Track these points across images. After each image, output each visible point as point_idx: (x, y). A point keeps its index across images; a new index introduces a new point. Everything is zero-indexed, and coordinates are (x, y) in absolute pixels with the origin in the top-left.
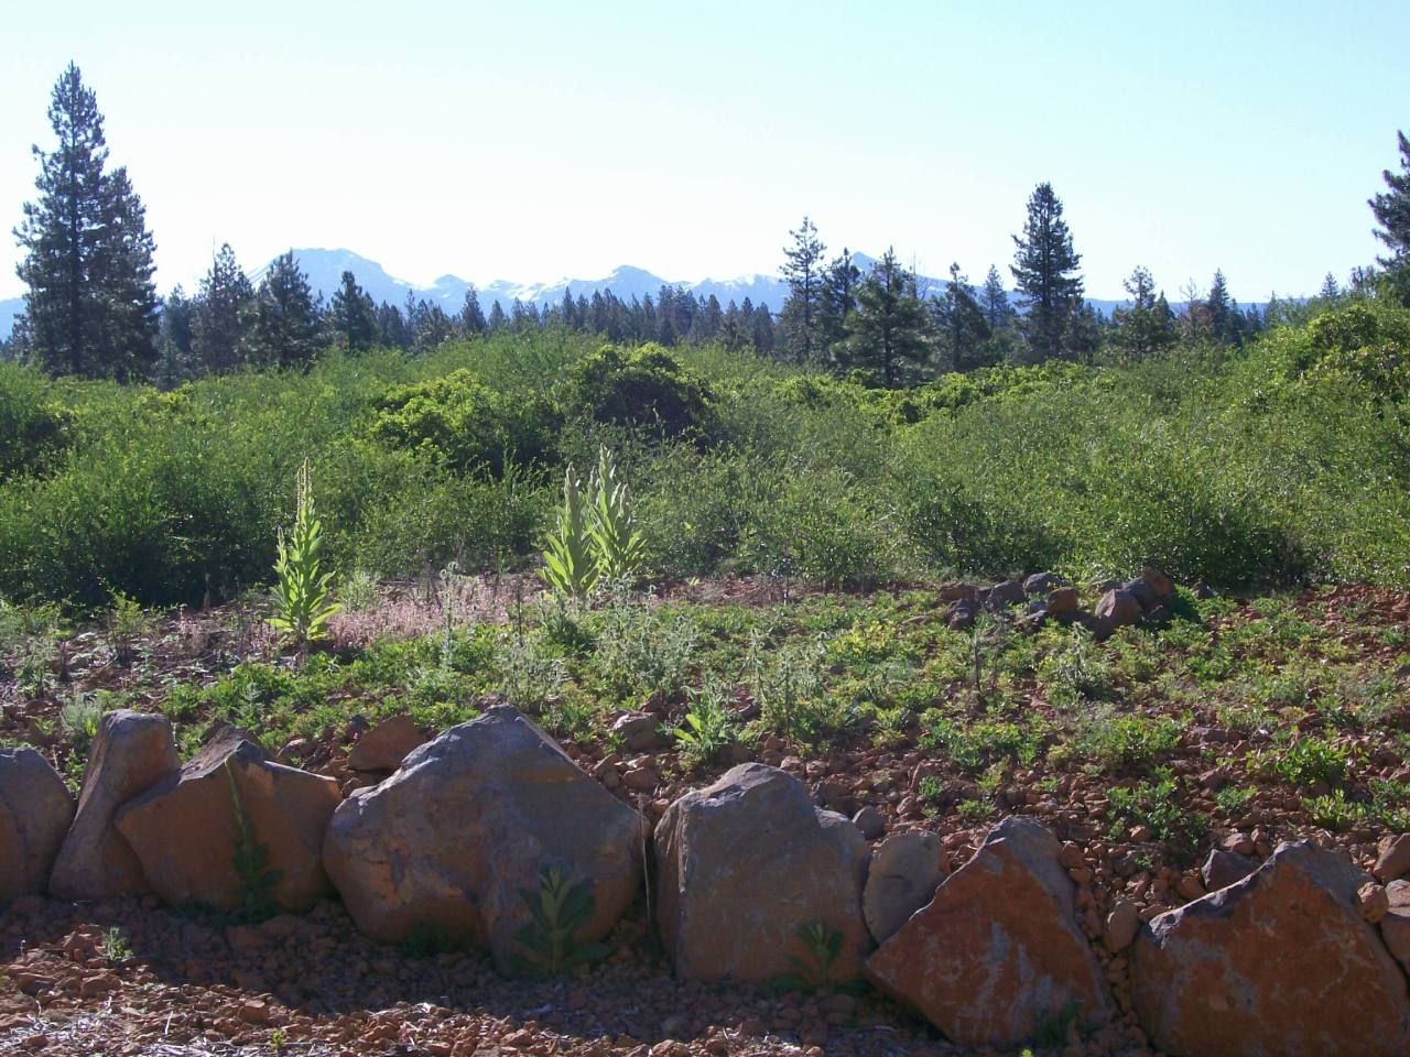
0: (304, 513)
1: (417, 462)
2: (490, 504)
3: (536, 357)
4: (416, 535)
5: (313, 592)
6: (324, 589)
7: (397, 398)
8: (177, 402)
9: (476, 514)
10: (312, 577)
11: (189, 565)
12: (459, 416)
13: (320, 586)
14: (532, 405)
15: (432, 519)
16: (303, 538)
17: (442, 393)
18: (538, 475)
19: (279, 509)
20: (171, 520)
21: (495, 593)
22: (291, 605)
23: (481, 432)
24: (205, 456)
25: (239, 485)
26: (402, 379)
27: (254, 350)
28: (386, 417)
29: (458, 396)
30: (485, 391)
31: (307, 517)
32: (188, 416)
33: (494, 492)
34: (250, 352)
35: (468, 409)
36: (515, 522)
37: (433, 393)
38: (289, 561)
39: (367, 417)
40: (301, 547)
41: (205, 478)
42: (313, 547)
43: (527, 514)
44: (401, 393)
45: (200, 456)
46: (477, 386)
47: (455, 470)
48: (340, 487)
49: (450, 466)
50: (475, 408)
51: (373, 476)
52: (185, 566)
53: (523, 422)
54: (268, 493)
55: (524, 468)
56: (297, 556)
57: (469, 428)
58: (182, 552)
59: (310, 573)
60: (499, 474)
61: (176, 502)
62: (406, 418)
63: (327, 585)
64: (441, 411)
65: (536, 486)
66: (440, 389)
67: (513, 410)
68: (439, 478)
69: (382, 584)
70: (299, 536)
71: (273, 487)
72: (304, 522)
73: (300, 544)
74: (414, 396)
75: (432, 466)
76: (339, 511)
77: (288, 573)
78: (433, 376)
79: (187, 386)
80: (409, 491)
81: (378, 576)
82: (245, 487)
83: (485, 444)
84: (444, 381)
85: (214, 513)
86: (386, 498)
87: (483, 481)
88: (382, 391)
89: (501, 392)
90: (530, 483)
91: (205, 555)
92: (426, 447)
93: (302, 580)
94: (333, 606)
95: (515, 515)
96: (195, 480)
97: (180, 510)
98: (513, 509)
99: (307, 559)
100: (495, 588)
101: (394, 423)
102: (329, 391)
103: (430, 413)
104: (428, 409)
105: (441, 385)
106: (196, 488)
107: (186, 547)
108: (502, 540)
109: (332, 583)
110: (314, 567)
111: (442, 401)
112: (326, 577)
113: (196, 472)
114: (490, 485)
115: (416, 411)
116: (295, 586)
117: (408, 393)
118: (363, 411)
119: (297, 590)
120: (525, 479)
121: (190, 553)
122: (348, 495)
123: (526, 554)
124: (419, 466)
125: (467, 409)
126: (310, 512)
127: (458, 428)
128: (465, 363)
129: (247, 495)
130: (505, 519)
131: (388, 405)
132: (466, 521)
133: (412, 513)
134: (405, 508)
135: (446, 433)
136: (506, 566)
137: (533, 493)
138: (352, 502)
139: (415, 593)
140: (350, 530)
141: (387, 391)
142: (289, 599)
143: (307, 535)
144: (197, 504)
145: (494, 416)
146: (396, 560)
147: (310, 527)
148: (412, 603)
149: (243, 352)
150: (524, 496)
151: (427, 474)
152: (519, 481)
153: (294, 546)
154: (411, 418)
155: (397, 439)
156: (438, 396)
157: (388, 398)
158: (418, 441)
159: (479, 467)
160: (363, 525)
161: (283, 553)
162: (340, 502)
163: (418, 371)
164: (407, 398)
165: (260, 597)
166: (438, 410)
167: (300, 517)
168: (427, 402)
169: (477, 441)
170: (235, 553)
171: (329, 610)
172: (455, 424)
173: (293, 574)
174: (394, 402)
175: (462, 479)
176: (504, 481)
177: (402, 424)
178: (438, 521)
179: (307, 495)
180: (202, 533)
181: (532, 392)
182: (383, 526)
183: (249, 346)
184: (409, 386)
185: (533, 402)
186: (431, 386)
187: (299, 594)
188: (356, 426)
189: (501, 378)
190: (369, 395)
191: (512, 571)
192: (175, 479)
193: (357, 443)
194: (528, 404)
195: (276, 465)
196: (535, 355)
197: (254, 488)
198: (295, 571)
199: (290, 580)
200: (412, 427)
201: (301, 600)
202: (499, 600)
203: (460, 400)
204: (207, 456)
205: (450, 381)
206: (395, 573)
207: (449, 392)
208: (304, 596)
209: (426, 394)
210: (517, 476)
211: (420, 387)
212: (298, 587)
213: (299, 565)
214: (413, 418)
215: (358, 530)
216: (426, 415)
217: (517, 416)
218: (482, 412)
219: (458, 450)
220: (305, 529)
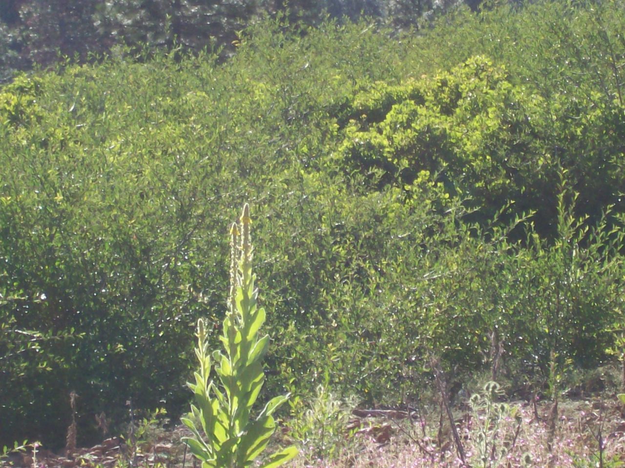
0: (239, 297)
1: (412, 211)
2: (535, 282)
3: (605, 38)
4: (413, 333)
5: (254, 428)
6: (271, 423)
7: (371, 103)
8: (17, 107)
9: (511, 299)
10: (252, 401)
11: (41, 376)
12: (477, 135)
13: (265, 418)
14: (599, 118)
15: (439, 307)
16: (238, 338)
17: (445, 97)
18: (614, 236)
19: (185, 287)
20: (12, 302)
21: (552, 430)
22: (218, 448)
23: (513, 161)
24: (67, 199)
25: (123, 245)
26: (377, 73)
27: (127, 22)
28: (355, 135)
29: (474, 102)
30: (519, 94)
31: (246, 303)
32: (37, 130)
33: (542, 262)
34: (119, 25)
35: (493, 123)
36: (577, 312)
37: (430, 97)
38: (213, 373)
39: (324, 134)
40: (234, 352)
41: (67, 234)
42: (254, 351)
43: (597, 299)
44: (377, 96)
45: (59, 197)
46: (506, 85)
47: (477, 225)
48: (286, 252)
49: (467, 218)
50: (504, 122)
51: (339, 231)
52: (34, 377)
53: (582, 145)
54: (167, 260)
55: (592, 222)
56: (227, 368)
57: (493, 154)
58: (29, 355)
59: (247, 395)
60: (549, 232)
61: (20, 272)
62: (389, 138)
63: (276, 415)
64: (447, 126)
65: (611, 254)
66: (441, 89)
67: (566, 126)
68: (447, 237)
69: (360, 413)
70: (232, 334)
71: (178, 250)
72: (240, 310)
73: (233, 346)
74: (400, 100)
75: (437, 218)
76: (284, 291)
77: (213, 396)
78: (429, 67)
79: (22, 80)
80: (400, 259)
81: (353, 400)
82: (131, 248)
83: (519, 181)
84: (448, 77)
85: (80, 291)
86: (360, 270)
87: (523, 245)
88: (345, 92)
89: (547, 95)
90: (600, 250)
91: (67, 361)
92: (422, 185)
93: (235, 406)
94: (285, 451)
95: (577, 302)
96: (52, 237)
97: (24, 285)
98: (574, 292)
99: (245, 372)
100: (551, 422)
101: (369, 146)
102: (262, 91)
103: (429, 129)
104: (425, 122)
105: (444, 83)
106: (51, 250)
107: (37, 347)
108: (554, 341)
109: (283, 412)
110: (255, 385)
111: (447, 110)
112: (276, 402)
113: (55, 223)
114: (535, 250)
115: (407, 125)
116: (224, 417)
117: (389, 96)
118: (318, 125)
119: (226, 423)
120: (594, 241)
121: (44, 357)
122: (299, 265)
123: (595, 366)
124: (415, 217)
125: (490, 123)
126: (250, 294)
127: (475, 155)
128: (481, 46)
129: (135, 261)
130: (560, 308)
131: (356, 115)
132: (494, 310)
133: (406, 297)
134: (393, 288)
135: (457, 163)
136: (562, 386)
137: (606, 266)
138: (305, 276)
139: (419, 431)
140: (303, 323)
141: (355, 93)
142: (213, 438)
143: (245, 332)
144: (53, 276)
145: (535, 135)
146: (380, 373)
147: (249, 319)
148: (415, 448)
149: (108, 24)
150: (591, 271)
151: (430, 232)
152: (583, 244)
153: (224, 352)
154: (398, 137)
155: (379, 172)
156: (439, 102)
157: (356, 104)
158: (409, 176)
159: (518, 221)
160: (324, 314)
161: (205, 361)
162: (286, 275)
163: (403, 59)
164: (389, 102)
165: (160, 432)
166: (443, 123)
167: (233, 302)
168: (422, 110)
169: (508, 176)
170: (115, 359)
171: (279, 457)
172: (469, 147)
173: (221, 395)
174: (365, 109)
175: (488, 239)
176: (559, 245)
177: (382, 146)
178: (449, 311)
179: (246, 266)
180: (60, 326)
181: (597, 95)
182: (358, 316)
183: (119, 16)
184: (390, 84)
185: (598, 112)
186: (426, 84)
187: (230, 431)
188: (305, 149)
189: (545, 73)
190: (326, 99)
191: (574, 395)
192: (18, 236)
193: (312, 179)
194: (592, 116)
195: (183, 215)
196: (603, 35)
197: (146, 252)
198: (222, 390)
199: (216, 406)
200: (400, 153)
201: (233, 440)
202: (559, 445)
203: (477, 109)
204: (73, 198)
205: (457, 75)
206: (379, 395)
207: (457, 95)
208: (239, 433)
209: (418, 98)
210: (581, 237)
211: (408, 86)
212: (229, 418)
213: (230, 381)
214: (401, 138)
215: (317, 323)
216: (421, 133)
217: (574, 137)
218: (515, 127)
219: (477, 192)
220: (241, 321)
